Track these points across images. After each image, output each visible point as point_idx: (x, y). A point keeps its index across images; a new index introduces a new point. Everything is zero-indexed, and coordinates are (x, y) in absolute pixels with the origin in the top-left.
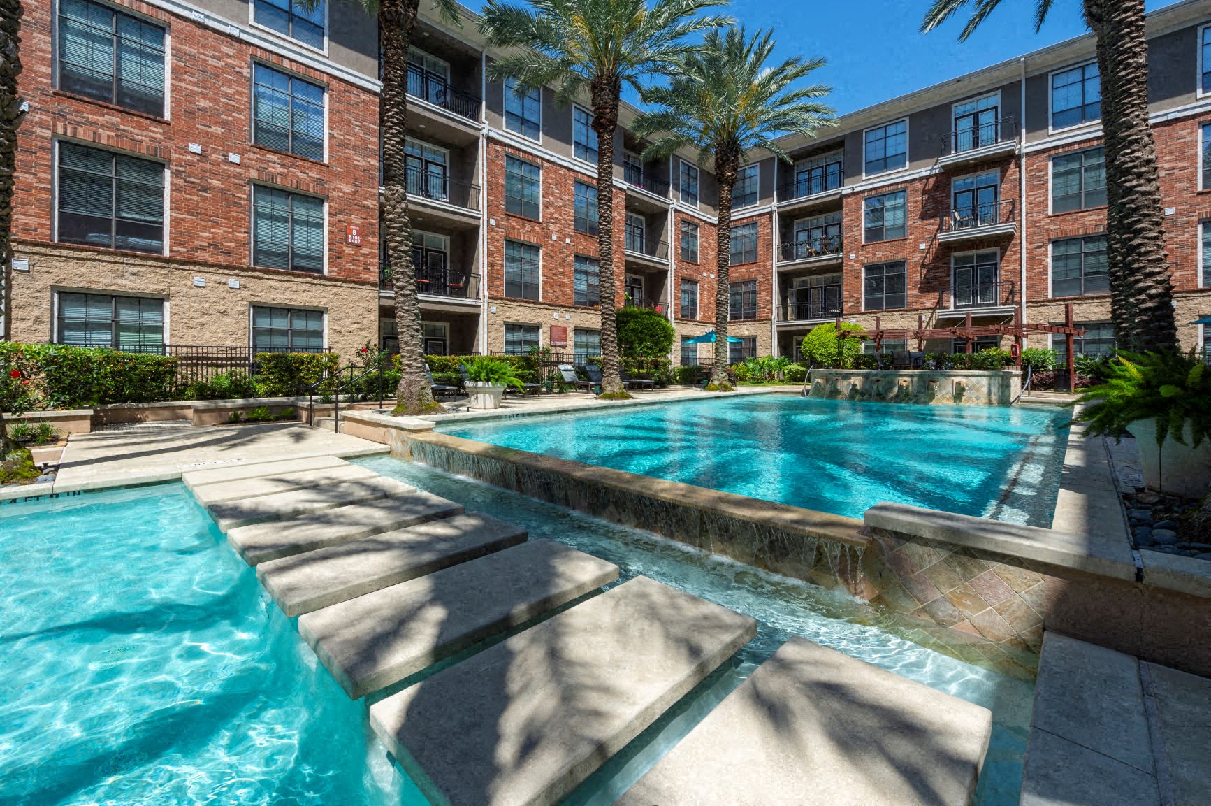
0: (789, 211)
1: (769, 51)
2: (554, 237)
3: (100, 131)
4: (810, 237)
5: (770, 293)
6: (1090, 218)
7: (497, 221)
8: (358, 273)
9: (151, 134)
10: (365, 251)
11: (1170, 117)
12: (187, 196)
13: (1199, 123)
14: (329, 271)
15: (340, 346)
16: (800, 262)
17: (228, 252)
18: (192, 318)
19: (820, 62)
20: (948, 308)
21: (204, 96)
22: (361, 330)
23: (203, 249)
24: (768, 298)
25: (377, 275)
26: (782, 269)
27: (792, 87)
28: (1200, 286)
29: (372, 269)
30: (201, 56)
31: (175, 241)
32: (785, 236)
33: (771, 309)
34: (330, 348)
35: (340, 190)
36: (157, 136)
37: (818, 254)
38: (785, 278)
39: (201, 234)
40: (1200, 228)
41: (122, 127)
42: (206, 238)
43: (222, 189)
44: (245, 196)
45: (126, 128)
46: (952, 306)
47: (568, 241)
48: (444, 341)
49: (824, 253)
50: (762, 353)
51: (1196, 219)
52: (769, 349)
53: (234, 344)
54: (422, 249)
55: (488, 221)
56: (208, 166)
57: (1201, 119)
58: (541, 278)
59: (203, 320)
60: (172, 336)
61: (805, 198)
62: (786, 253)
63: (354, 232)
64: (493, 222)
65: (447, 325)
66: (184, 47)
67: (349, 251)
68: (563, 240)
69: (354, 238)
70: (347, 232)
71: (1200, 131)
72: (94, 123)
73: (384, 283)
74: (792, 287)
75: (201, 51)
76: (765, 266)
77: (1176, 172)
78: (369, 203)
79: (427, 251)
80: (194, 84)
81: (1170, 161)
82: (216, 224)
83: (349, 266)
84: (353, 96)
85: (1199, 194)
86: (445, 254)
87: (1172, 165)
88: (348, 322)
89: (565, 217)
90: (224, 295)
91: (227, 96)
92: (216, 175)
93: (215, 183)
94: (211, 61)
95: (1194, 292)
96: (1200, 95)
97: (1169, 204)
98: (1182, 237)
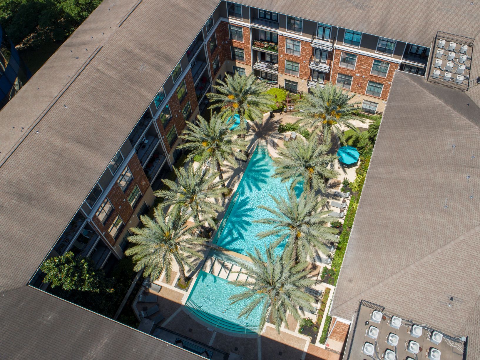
5: (250, 56)
6: (348, 71)
11: (369, 55)
24: (249, 58)
28: (365, 94)
33: (250, 62)
40: (368, 82)
51: (368, 80)
57: (374, 58)
71: (374, 62)
76: (247, 46)
77: (367, 69)
81: (367, 65)
85: (370, 75)
96: (376, 52)
97: (364, 75)
98: (365, 83)
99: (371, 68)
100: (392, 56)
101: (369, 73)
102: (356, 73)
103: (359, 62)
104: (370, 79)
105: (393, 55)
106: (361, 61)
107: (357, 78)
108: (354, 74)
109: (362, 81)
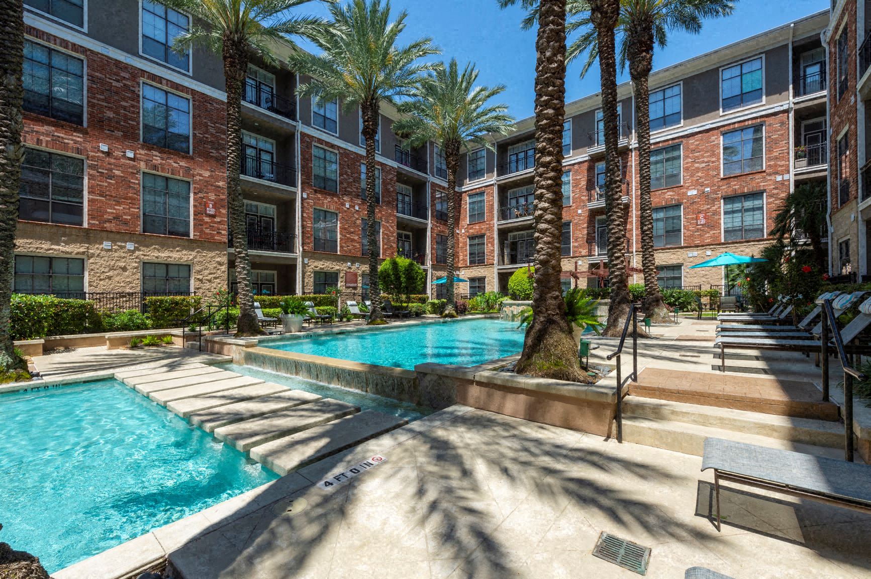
0: (505, 184)
1: (476, 76)
2: (347, 206)
3: (41, 138)
4: (517, 202)
5: (493, 245)
6: (669, 193)
7: (308, 195)
8: (213, 236)
9: (74, 138)
10: (218, 219)
11: (707, 127)
12: (100, 183)
13: (721, 132)
14: (194, 235)
15: (201, 291)
16: (512, 222)
17: (126, 223)
18: (103, 272)
19: (503, 88)
20: (594, 255)
21: (110, 109)
22: (215, 278)
23: (109, 221)
24: (492, 248)
25: (227, 237)
26: (501, 227)
27: (488, 104)
28: (723, 241)
29: (223, 232)
30: (108, 80)
31: (92, 216)
32: (503, 201)
33: (494, 256)
34: (195, 293)
35: (201, 175)
36: (79, 139)
37: (521, 216)
38: (503, 233)
39: (109, 210)
40: (722, 201)
41: (56, 134)
42: (112, 213)
43: (122, 177)
44: (137, 182)
45: (59, 135)
46: (597, 254)
47: (357, 208)
48: (273, 285)
49: (525, 215)
50: (488, 289)
51: (720, 196)
52: (492, 286)
53: (131, 291)
54: (257, 216)
55: (302, 195)
56: (113, 161)
57: (722, 129)
58: (339, 236)
59: (111, 273)
60: (90, 286)
61: (514, 174)
62: (503, 215)
63: (211, 206)
64: (305, 196)
65: (275, 272)
66: (97, 74)
67: (207, 219)
68: (354, 207)
69: (211, 210)
70: (206, 205)
71: (722, 137)
72: (37, 132)
73: (231, 244)
74: (507, 240)
75: (108, 76)
76: (490, 224)
77: (711, 165)
78: (221, 184)
79: (261, 217)
80: (103, 100)
81: (708, 157)
82: (119, 203)
83: (208, 231)
84: (209, 105)
85: (722, 179)
86: (273, 219)
87: (709, 159)
88: (207, 272)
89: (355, 190)
90: (123, 255)
91: (125, 108)
92: (117, 166)
93: (117, 172)
94: (114, 84)
95: (719, 244)
96: (721, 114)
97: (707, 186)
98: (714, 208)
99: (719, 159)
100: (764, 103)
101: (719, 174)
102: (688, 188)
103: (688, 157)
104: (725, 189)
105: (764, 97)
106: (693, 151)
107: (692, 201)
108: (685, 194)
109: (706, 207)
